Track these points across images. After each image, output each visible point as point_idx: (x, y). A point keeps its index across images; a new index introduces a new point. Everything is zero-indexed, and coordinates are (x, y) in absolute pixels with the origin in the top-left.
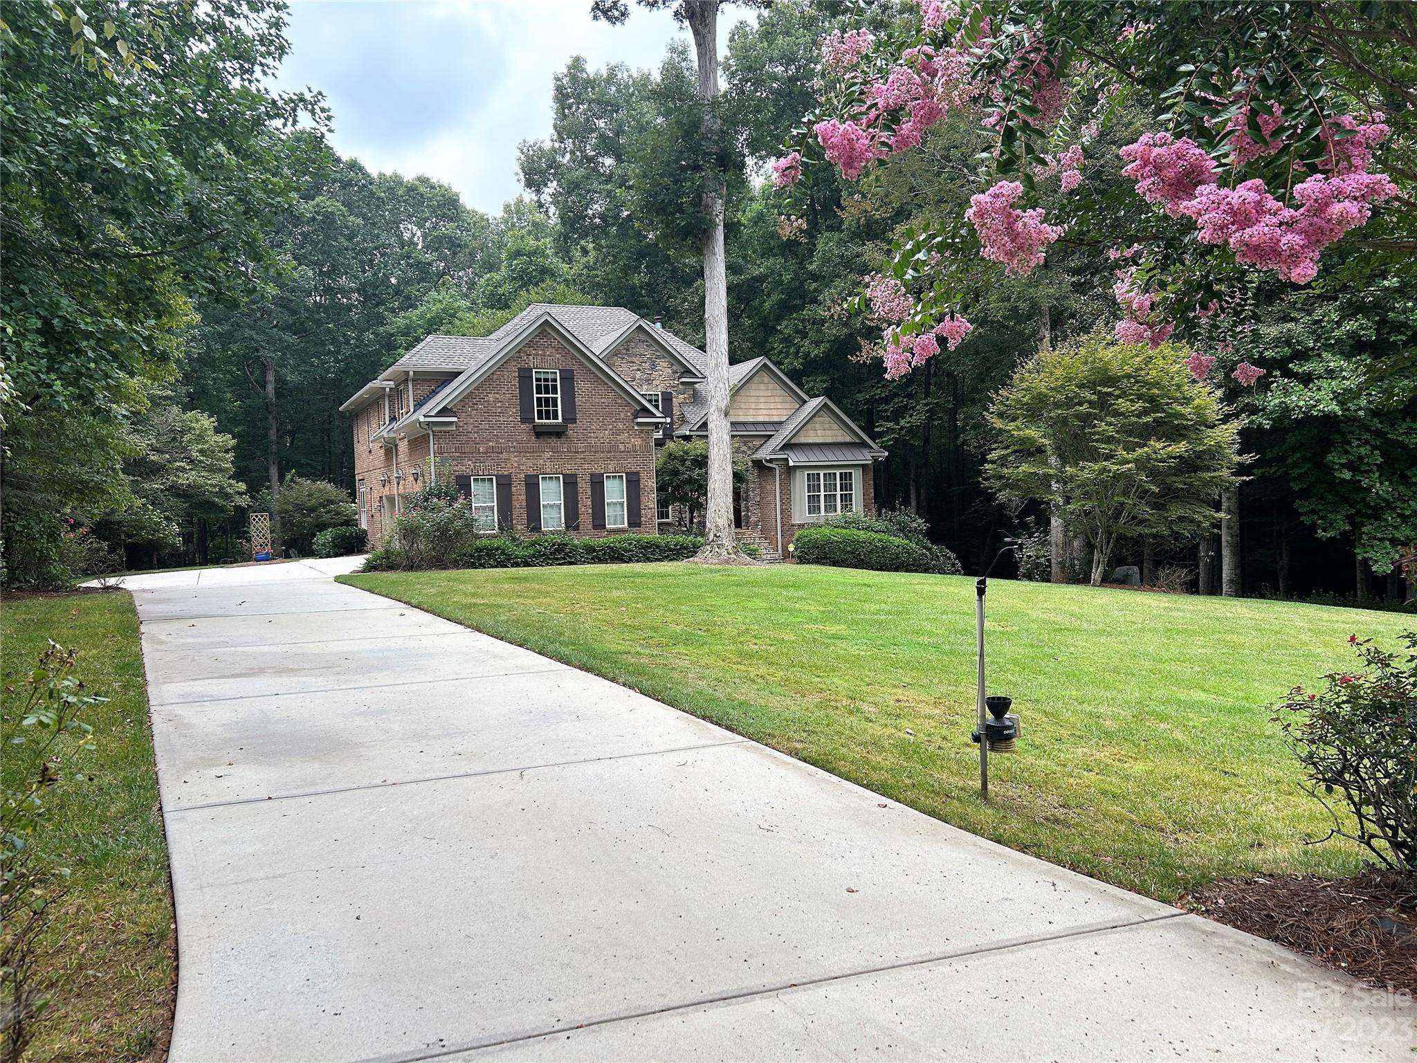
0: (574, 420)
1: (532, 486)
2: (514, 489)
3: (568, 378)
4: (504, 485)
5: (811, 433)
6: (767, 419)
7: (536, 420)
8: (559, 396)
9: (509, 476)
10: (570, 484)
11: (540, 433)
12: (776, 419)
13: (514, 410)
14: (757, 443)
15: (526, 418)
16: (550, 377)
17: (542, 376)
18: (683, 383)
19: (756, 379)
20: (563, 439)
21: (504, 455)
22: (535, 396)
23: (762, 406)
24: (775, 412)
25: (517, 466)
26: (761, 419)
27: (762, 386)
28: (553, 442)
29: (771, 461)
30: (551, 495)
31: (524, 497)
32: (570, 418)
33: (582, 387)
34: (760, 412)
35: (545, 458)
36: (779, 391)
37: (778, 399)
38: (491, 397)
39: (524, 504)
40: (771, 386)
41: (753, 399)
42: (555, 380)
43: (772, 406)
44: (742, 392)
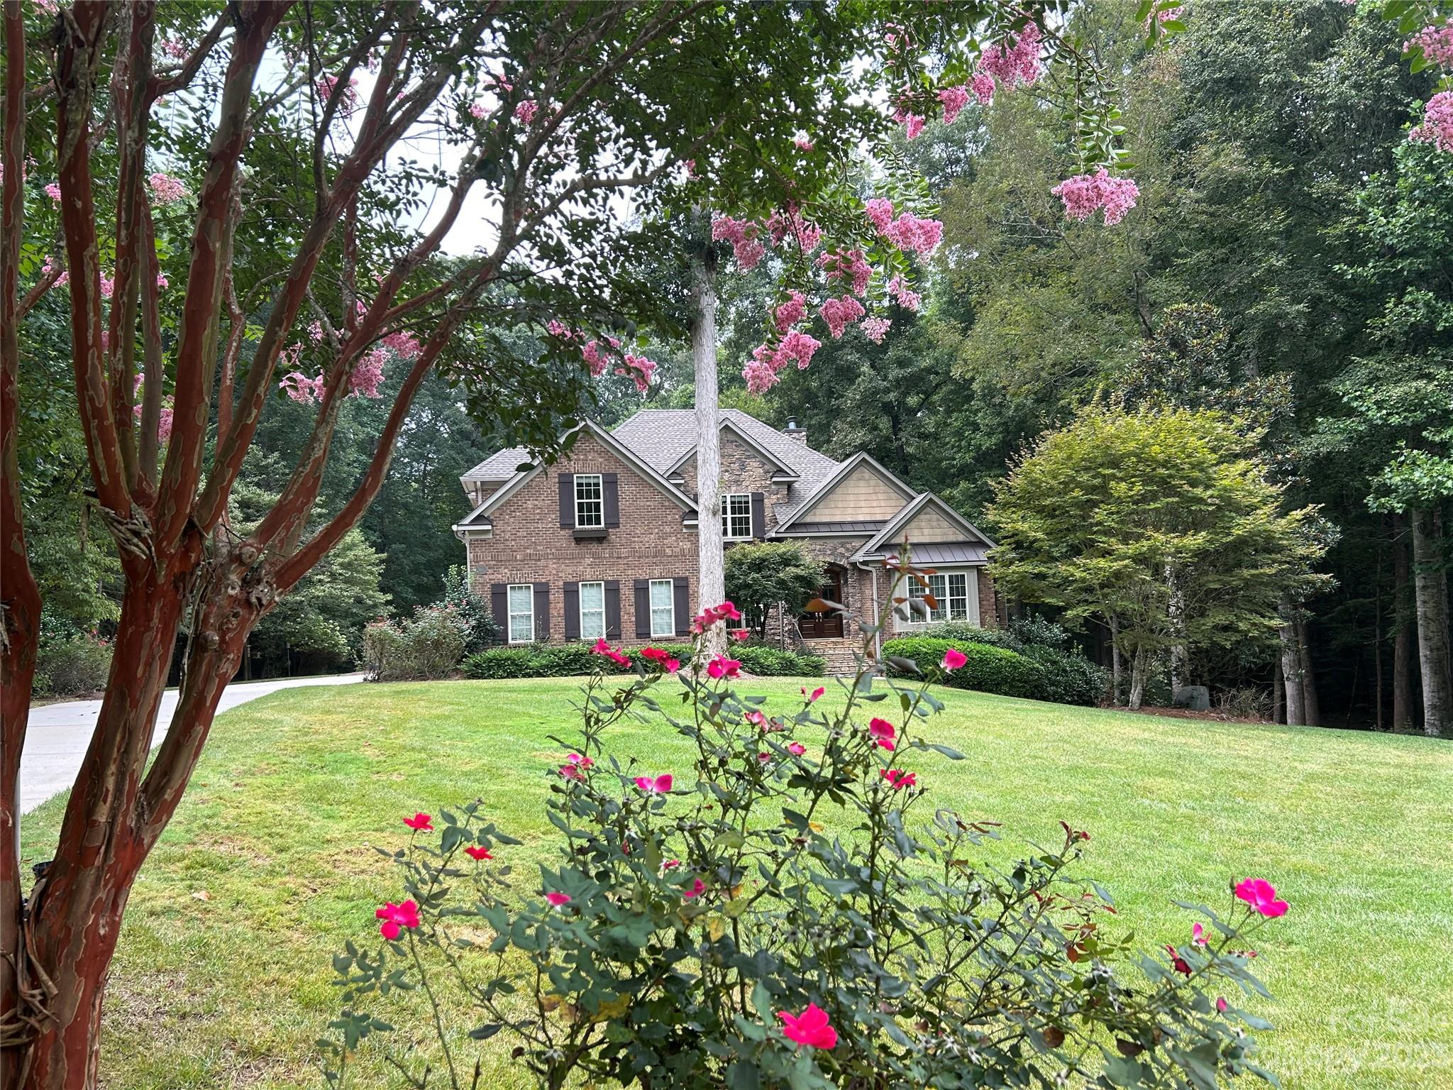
0: (616, 525)
1: (571, 593)
2: (551, 597)
3: (611, 482)
4: (542, 593)
5: (916, 532)
6: (868, 518)
7: (577, 526)
8: (601, 500)
9: (547, 584)
10: (613, 591)
11: (580, 539)
12: (879, 518)
13: (553, 519)
14: (856, 544)
15: (566, 524)
16: (592, 481)
17: (584, 481)
18: (775, 483)
19: (855, 476)
20: (604, 545)
21: (542, 563)
22: (576, 501)
23: (863, 504)
24: (878, 510)
25: (556, 573)
26: (861, 518)
27: (862, 483)
28: (594, 547)
29: (865, 563)
30: (592, 602)
31: (562, 605)
32: (613, 523)
33: (626, 491)
34: (860, 511)
35: (586, 565)
36: (882, 487)
37: (881, 496)
38: (530, 504)
39: (562, 612)
40: (873, 483)
41: (851, 497)
42: (598, 485)
43: (875, 504)
44: (839, 490)
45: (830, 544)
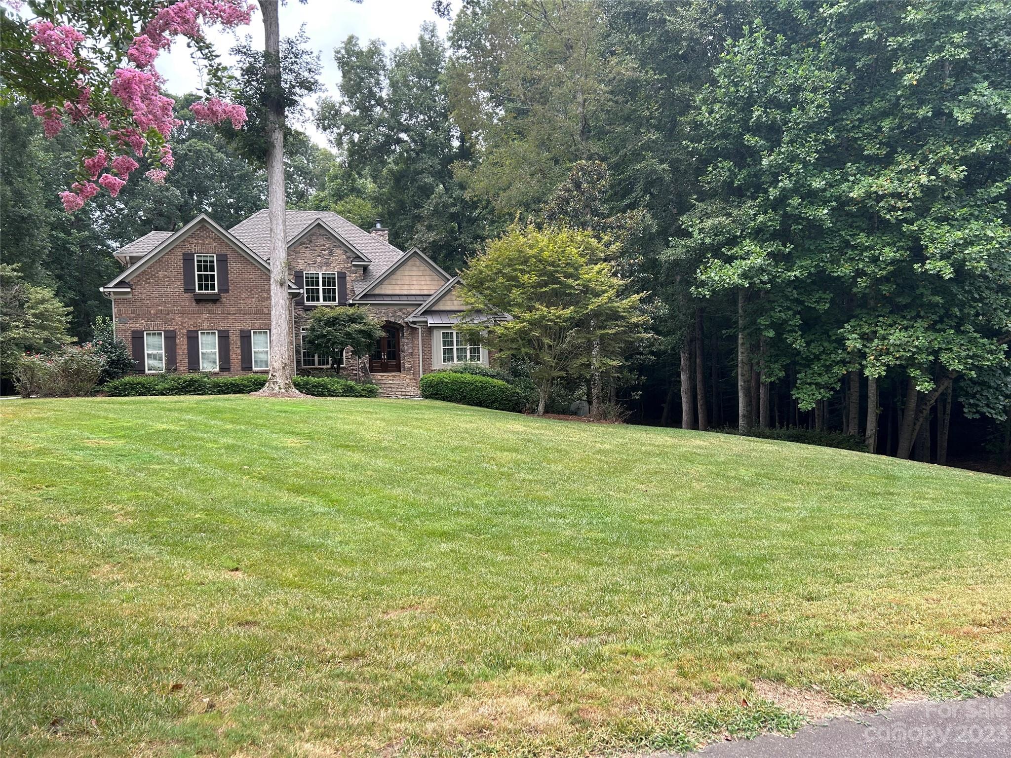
0: (227, 291)
1: (193, 339)
2: (178, 341)
3: (223, 260)
4: (171, 338)
5: (449, 303)
6: (418, 292)
7: (197, 290)
8: (215, 273)
9: (174, 331)
10: (224, 338)
11: (200, 300)
12: (426, 292)
13: (178, 286)
14: (410, 309)
15: (189, 289)
16: (208, 259)
17: (202, 259)
18: (354, 265)
19: (410, 263)
20: (218, 305)
21: (171, 316)
22: (196, 273)
23: (415, 283)
24: (425, 287)
25: (182, 324)
26: (414, 292)
27: (415, 268)
28: (210, 306)
29: (413, 323)
30: (209, 346)
31: (186, 347)
32: (224, 289)
33: (234, 267)
34: (413, 287)
35: (203, 318)
36: (428, 272)
37: (427, 278)
38: (161, 274)
39: (186, 351)
40: (422, 268)
41: (407, 278)
42: (213, 262)
43: (423, 283)
44: (398, 272)
45: (392, 309)
